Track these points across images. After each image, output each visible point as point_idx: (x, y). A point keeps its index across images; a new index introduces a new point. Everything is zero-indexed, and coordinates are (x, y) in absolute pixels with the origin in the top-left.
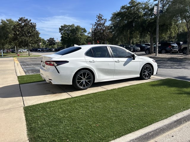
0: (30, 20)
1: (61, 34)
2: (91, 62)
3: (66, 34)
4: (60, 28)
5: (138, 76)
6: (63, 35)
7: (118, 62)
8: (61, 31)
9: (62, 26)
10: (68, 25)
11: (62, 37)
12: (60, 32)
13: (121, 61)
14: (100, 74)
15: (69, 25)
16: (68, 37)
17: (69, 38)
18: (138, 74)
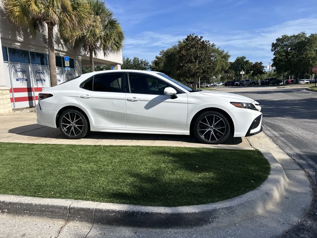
0: (201, 37)
1: (274, 54)
2: (83, 98)
3: (284, 54)
4: (273, 44)
5: (187, 132)
6: (277, 56)
7: (134, 101)
8: (275, 49)
9: (278, 40)
10: (292, 35)
11: (274, 60)
12: (272, 51)
13: (140, 100)
14: (99, 118)
15: (294, 36)
16: (287, 57)
17: (289, 60)
18: (185, 129)
